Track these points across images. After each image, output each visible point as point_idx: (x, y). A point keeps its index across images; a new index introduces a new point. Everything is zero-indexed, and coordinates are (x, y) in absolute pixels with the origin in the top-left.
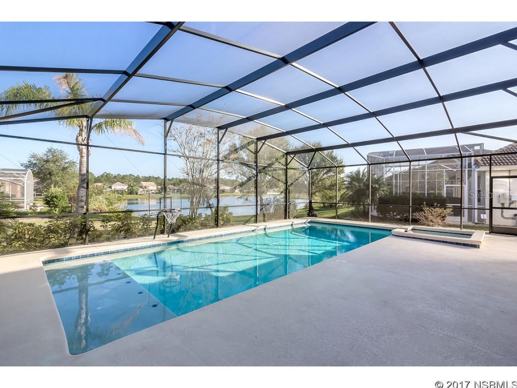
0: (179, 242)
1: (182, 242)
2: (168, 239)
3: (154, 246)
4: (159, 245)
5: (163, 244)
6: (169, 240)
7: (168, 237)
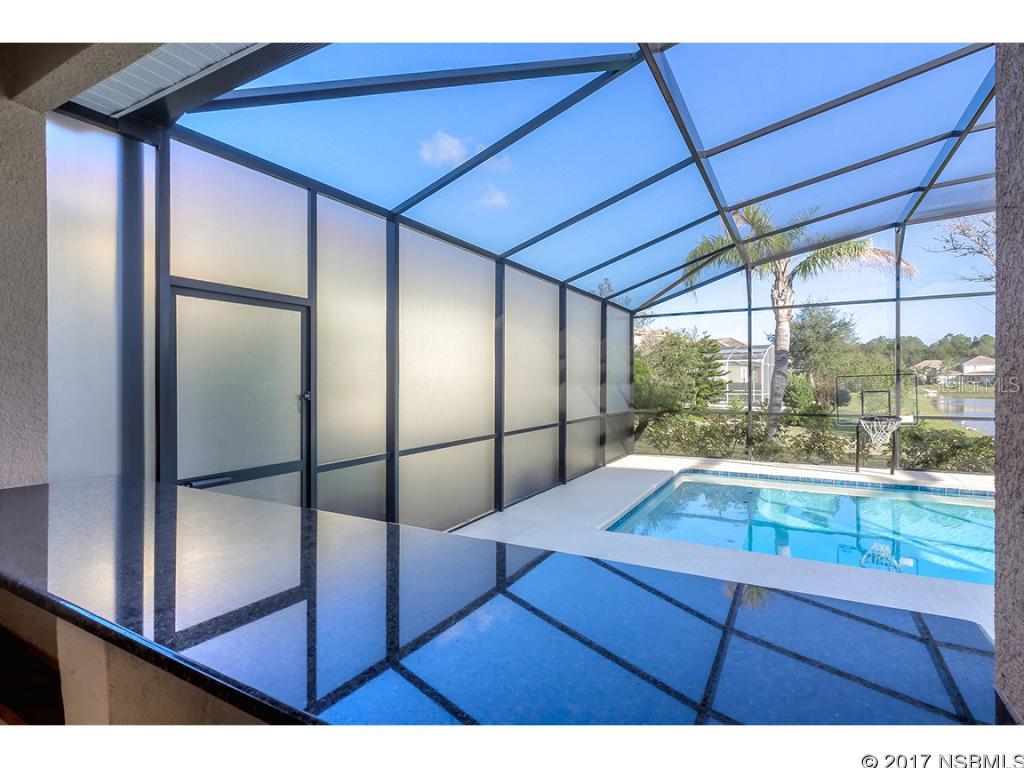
0: (914, 488)
1: (925, 489)
2: (891, 477)
3: (853, 484)
4: (862, 485)
5: (874, 486)
6: (890, 480)
7: (892, 473)
